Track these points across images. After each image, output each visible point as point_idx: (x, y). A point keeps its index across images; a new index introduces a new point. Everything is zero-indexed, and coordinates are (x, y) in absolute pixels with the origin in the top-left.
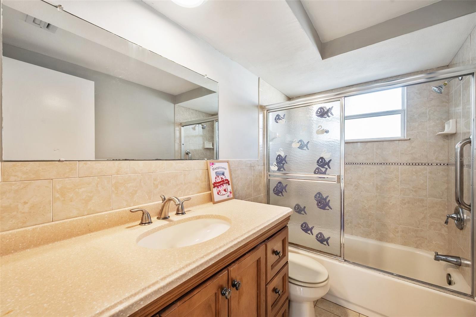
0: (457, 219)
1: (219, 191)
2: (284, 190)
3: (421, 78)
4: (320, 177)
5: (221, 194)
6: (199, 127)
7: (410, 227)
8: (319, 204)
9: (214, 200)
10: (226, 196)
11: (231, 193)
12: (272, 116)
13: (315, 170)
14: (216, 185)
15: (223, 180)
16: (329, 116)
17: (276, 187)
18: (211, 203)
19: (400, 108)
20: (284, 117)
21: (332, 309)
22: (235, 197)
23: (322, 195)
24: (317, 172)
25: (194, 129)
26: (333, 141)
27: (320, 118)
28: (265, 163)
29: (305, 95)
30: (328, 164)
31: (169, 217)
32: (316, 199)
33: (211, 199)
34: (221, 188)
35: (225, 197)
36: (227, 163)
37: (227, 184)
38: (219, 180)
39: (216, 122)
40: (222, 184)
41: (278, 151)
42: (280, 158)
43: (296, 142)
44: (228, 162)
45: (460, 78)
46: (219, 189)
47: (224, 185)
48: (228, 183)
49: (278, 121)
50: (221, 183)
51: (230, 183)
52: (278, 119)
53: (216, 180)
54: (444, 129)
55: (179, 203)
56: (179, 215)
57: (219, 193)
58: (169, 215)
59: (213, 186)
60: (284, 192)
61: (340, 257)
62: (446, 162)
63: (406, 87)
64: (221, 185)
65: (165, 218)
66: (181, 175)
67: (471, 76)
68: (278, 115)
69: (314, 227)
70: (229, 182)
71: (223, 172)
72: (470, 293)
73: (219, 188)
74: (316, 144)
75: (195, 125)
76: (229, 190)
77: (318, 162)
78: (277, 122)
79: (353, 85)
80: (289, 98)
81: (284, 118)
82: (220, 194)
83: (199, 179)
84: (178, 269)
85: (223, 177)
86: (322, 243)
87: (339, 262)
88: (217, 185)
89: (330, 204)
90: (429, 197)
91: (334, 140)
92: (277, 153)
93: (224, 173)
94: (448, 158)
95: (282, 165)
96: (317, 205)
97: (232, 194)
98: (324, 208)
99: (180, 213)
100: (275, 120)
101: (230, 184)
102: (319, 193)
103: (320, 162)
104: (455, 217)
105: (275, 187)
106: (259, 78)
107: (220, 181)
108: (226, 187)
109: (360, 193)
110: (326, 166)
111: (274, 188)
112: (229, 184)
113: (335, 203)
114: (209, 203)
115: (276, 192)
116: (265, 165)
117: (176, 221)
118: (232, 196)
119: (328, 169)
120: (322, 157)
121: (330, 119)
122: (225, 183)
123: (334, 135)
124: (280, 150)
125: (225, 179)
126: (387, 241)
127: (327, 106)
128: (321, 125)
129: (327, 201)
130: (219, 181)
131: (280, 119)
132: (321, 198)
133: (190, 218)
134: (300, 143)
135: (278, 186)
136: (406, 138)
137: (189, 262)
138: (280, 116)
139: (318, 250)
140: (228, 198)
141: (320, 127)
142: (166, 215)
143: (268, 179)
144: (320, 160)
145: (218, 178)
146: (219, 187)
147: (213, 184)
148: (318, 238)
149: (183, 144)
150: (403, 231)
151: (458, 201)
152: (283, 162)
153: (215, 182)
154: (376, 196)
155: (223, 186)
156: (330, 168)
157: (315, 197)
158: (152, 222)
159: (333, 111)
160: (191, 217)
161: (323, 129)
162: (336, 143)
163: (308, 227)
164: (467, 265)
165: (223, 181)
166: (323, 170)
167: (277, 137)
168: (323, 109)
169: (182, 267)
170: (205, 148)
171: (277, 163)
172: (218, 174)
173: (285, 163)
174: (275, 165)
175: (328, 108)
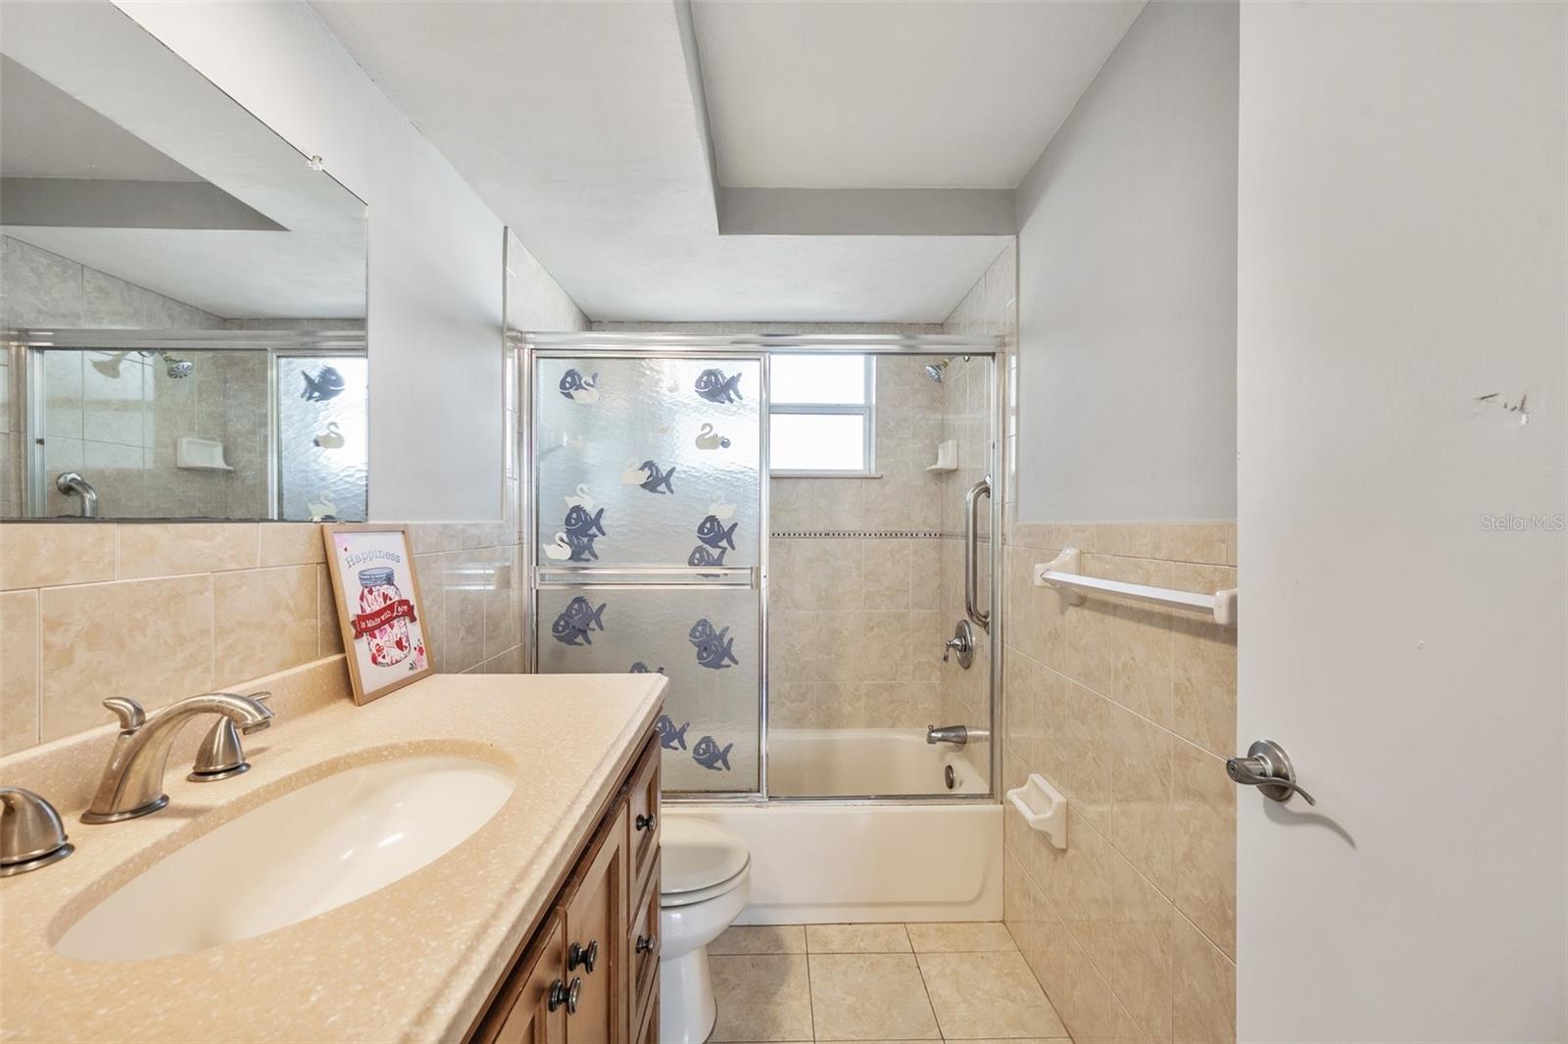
0: (960, 647)
1: (378, 651)
2: (593, 624)
3: (891, 341)
4: (706, 576)
5: (387, 660)
6: (143, 363)
7: (882, 682)
8: (705, 655)
9: (362, 689)
10: (405, 665)
11: (421, 651)
12: (549, 374)
13: (693, 555)
14: (367, 625)
15: (388, 602)
16: (731, 401)
17: (566, 616)
18: (345, 704)
19: (860, 400)
20: (594, 381)
21: (743, 944)
22: (435, 669)
23: (710, 626)
24: (696, 561)
25: (110, 370)
26: (742, 472)
27: (706, 400)
28: (525, 536)
29: (640, 322)
30: (728, 535)
31: (165, 798)
32: (695, 640)
33: (346, 686)
34: (386, 638)
35: (402, 671)
36: (399, 537)
37: (407, 620)
38: (375, 604)
39: (278, 357)
40: (388, 621)
41: (573, 493)
42: (578, 519)
43: (634, 468)
44: (403, 532)
45: (967, 358)
46: (377, 641)
47: (395, 621)
48: (410, 614)
49: (572, 391)
50: (383, 618)
51: (416, 613)
52: (572, 385)
53: (362, 607)
54: (937, 459)
55: (260, 718)
56: (211, 778)
57: (380, 659)
58: (165, 792)
59: (353, 631)
60: (594, 630)
61: (759, 792)
62: (938, 530)
63: (875, 357)
64: (383, 623)
65: (146, 809)
66: (202, 593)
67: (990, 357)
68: (571, 373)
69: (688, 724)
70: (411, 608)
71: (387, 571)
72: (986, 790)
73: (375, 638)
74: (695, 477)
75: (117, 352)
76: (414, 643)
77: (701, 530)
78: (569, 396)
79: (769, 323)
80: (588, 318)
81: (592, 386)
82: (384, 661)
83: (288, 605)
84: (456, 962)
85: (390, 591)
86: (710, 766)
87: (756, 807)
88: (371, 623)
89: (734, 650)
90: (913, 608)
91: (743, 470)
92: (567, 498)
93: (392, 574)
94: (942, 520)
95: (585, 540)
96: (699, 659)
97: (424, 653)
98: (716, 665)
99: (220, 767)
100: (562, 386)
101: (415, 620)
102: (704, 623)
103: (706, 531)
104: (959, 643)
105: (561, 617)
106: (506, 228)
107: (378, 608)
108: (404, 629)
109: (784, 613)
110: (724, 543)
111: (556, 619)
112: (413, 619)
113: (744, 646)
114: (333, 707)
115: (562, 631)
116: (525, 541)
117: (222, 807)
118: (425, 665)
119: (729, 548)
120: (713, 517)
121: (734, 409)
122: (397, 616)
123: (742, 456)
124: (578, 491)
125: (397, 598)
126: (839, 727)
127: (728, 369)
128: (711, 422)
129: (726, 641)
130: (376, 608)
131: (580, 387)
132: (708, 636)
133: (290, 778)
134: (647, 472)
135: (574, 612)
136: (873, 473)
137: (475, 923)
138: (580, 379)
139: (699, 792)
140: (412, 673)
141: (708, 429)
142: (150, 792)
143: (534, 591)
144: (708, 525)
145: (369, 597)
146: (376, 632)
147: (353, 623)
148: (699, 754)
149: (41, 442)
150: (868, 694)
151: (969, 609)
152: (590, 532)
153: (360, 613)
154: (818, 617)
155: (392, 627)
156: (733, 548)
157: (691, 636)
158: (70, 848)
159: (741, 386)
160: (296, 774)
161: (715, 436)
162: (747, 478)
163: (670, 729)
164: (977, 739)
165: (391, 608)
166: (715, 552)
167: (562, 446)
168: (716, 376)
169: (463, 947)
170: (179, 466)
171: (569, 532)
172: (368, 583)
173: (598, 533)
174: (562, 540)
175: (728, 376)
